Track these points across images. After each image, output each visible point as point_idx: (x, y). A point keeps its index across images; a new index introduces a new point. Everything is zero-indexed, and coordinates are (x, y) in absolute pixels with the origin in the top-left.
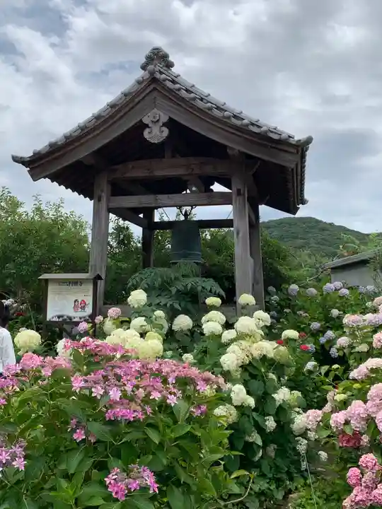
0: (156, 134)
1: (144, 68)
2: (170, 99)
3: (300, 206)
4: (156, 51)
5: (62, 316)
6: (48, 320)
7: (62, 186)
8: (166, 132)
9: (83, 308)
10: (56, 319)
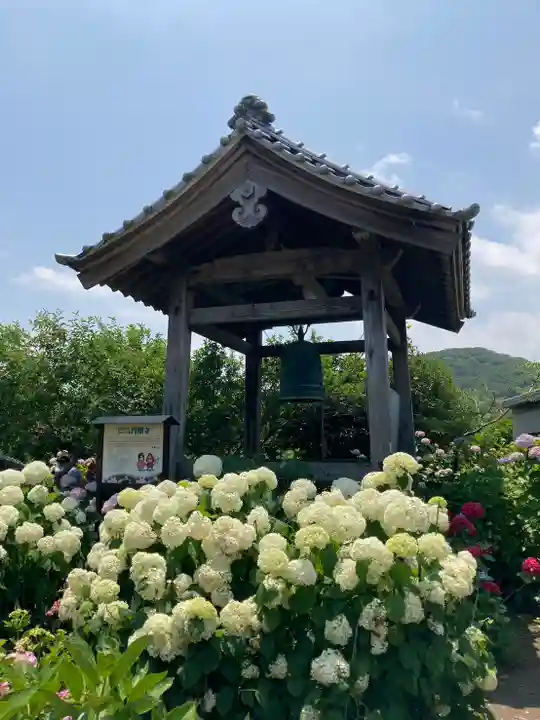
0: (249, 215)
1: (232, 124)
2: (268, 164)
3: (465, 320)
4: (249, 101)
5: (122, 477)
6: (103, 481)
7: (130, 297)
8: (263, 211)
9: (150, 465)
10: (114, 481)
